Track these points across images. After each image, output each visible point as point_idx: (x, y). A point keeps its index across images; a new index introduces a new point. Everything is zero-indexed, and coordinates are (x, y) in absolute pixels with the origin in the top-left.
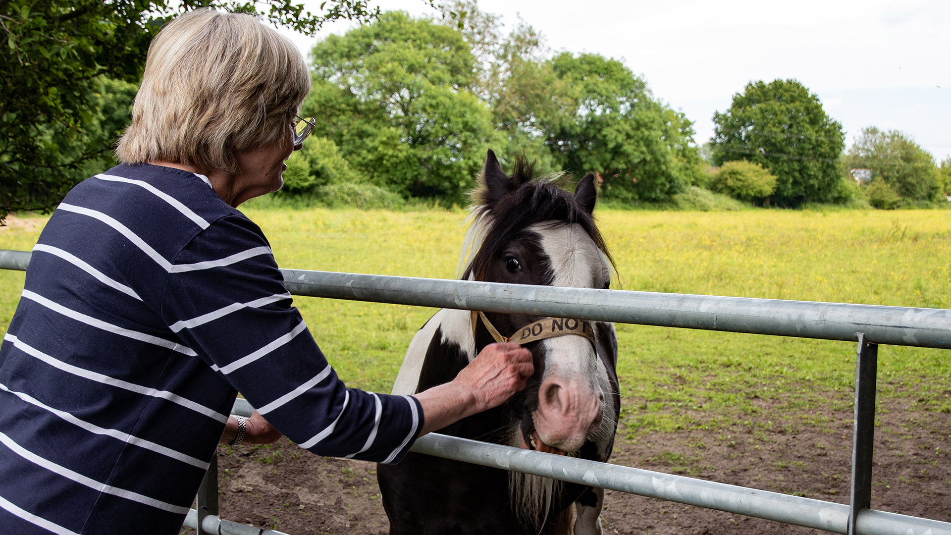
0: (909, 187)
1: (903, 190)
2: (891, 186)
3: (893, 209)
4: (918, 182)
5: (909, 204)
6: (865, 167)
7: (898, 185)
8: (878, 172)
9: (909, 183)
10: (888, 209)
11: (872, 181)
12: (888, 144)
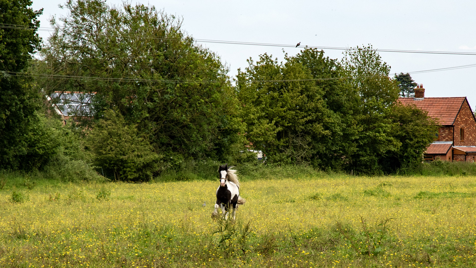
0: (176, 130)
1: (165, 139)
2: (139, 128)
3: (146, 179)
4: (193, 121)
5: (178, 168)
6: (80, 87)
7: (152, 126)
8: (109, 99)
9: (177, 122)
10: (135, 180)
11: (97, 117)
12: (125, 37)
